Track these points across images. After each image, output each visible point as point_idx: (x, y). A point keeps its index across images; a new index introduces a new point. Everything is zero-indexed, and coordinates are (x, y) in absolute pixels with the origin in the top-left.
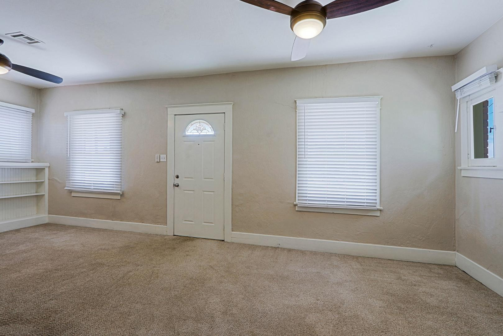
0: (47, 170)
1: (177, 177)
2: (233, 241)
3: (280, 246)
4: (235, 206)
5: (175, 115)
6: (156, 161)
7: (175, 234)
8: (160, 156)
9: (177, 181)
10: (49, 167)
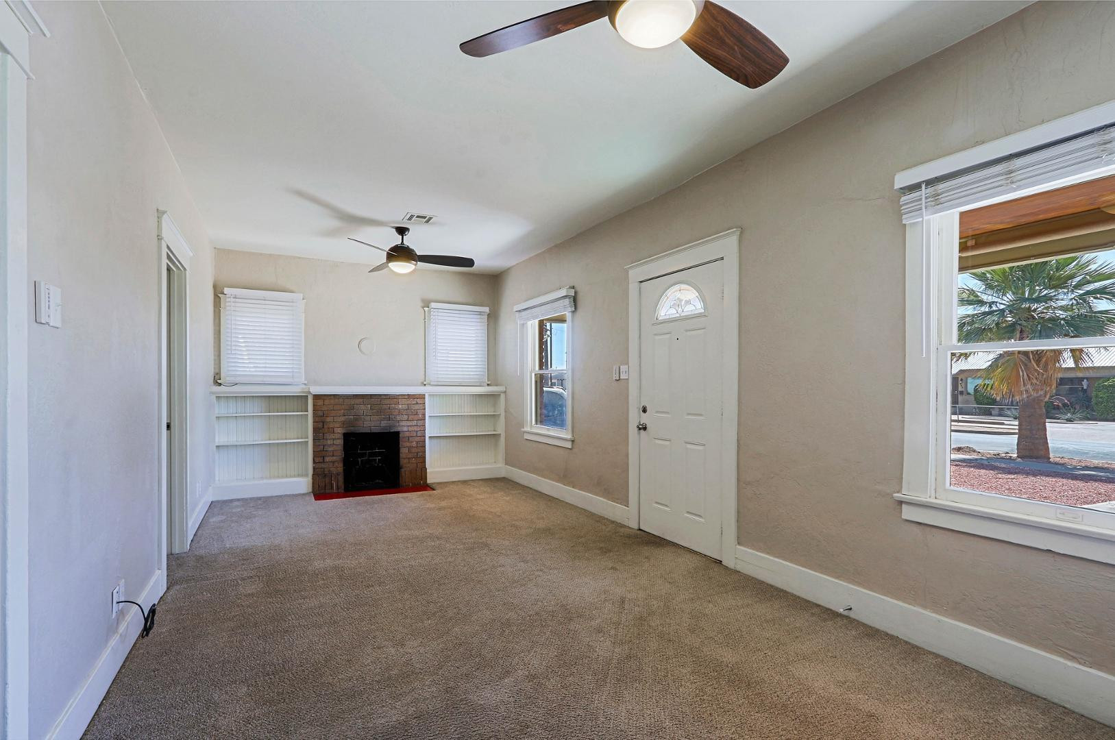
0: (503, 396)
1: (645, 410)
2: (739, 568)
3: (852, 614)
4: (744, 483)
5: (641, 282)
6: (614, 379)
7: (641, 528)
8: (620, 368)
9: (645, 419)
10: (505, 392)
